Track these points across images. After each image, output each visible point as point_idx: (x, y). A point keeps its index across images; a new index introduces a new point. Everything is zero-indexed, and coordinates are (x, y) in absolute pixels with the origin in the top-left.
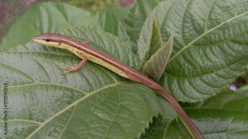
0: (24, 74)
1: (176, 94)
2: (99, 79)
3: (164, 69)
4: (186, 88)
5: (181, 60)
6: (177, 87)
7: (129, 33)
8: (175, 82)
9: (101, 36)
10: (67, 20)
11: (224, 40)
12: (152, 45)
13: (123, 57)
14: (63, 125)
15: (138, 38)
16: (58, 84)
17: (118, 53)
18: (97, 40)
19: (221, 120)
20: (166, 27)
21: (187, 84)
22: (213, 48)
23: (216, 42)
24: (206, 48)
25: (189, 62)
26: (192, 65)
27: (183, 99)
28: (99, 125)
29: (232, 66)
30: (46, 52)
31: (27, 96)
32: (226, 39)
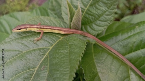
0: (16, 51)
1: (91, 32)
2: (53, 39)
3: (81, 23)
4: (94, 27)
5: (87, 16)
6: (90, 29)
7: (55, 14)
8: (88, 27)
9: (43, 19)
12: (71, 14)
13: (59, 26)
14: (47, 64)
15: (62, 14)
16: (35, 48)
17: (56, 25)
18: (43, 22)
19: (116, 36)
20: (73, 3)
21: (94, 25)
22: (99, 4)
24: (96, 5)
26: (92, 15)
27: (95, 33)
28: (64, 55)
29: (110, 8)
30: (21, 36)
31: (23, 59)
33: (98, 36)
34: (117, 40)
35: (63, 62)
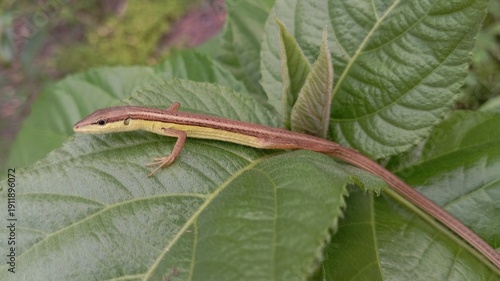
0: (80, 200)
1: (367, 149)
2: (219, 165)
3: (329, 113)
4: (381, 130)
5: (354, 85)
6: (364, 135)
7: (238, 78)
8: (357, 127)
9: (193, 91)
10: (114, 96)
11: (416, 18)
12: (292, 76)
13: (246, 118)
14: (186, 260)
15: (260, 76)
16: (148, 197)
17: (235, 113)
18: (188, 102)
19: (466, 168)
20: (304, 37)
21: (380, 122)
22: (404, 40)
23: (404, 29)
24: (390, 45)
25: (368, 82)
26: (376, 85)
27: (383, 151)
28: (255, 232)
29: (448, 59)
30: (105, 148)
31: (99, 235)
32: (419, 16)
33: (392, 163)
34: (470, 186)
35: (247, 257)
